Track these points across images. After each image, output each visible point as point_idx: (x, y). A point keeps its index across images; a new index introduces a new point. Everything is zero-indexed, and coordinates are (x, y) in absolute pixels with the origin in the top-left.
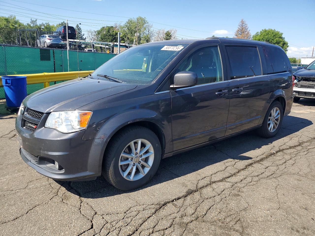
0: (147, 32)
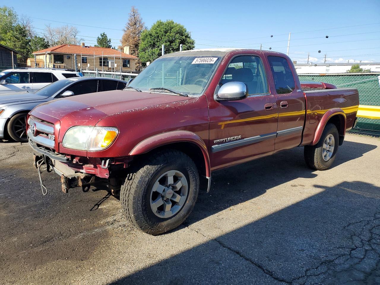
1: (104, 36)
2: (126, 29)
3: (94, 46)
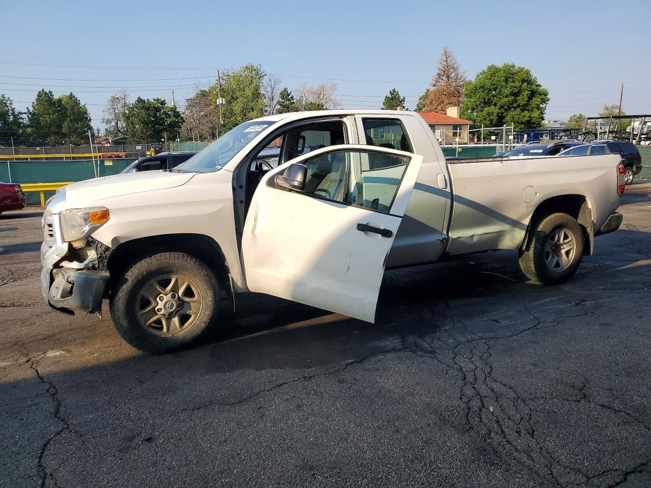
1: (394, 93)
2: (434, 82)
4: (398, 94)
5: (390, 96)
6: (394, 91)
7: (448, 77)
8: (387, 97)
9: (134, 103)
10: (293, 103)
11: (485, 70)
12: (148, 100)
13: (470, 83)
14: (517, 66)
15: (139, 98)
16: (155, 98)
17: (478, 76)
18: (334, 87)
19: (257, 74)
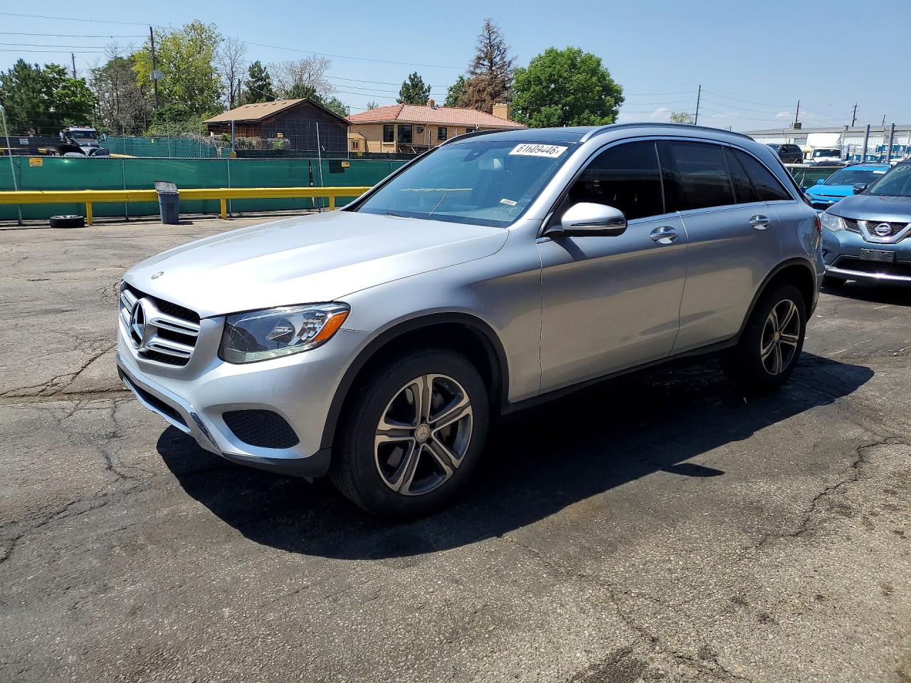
0: (228, 68)
1: (415, 80)
2: (472, 69)
3: (396, 103)
4: (421, 81)
5: (410, 84)
6: (415, 75)
7: (491, 62)
8: (405, 84)
9: (12, 68)
10: (269, 84)
11: (543, 54)
12: (37, 65)
13: (522, 71)
14: (585, 52)
15: (21, 61)
16: (49, 64)
17: (532, 63)
18: (325, 64)
19: (210, 38)
